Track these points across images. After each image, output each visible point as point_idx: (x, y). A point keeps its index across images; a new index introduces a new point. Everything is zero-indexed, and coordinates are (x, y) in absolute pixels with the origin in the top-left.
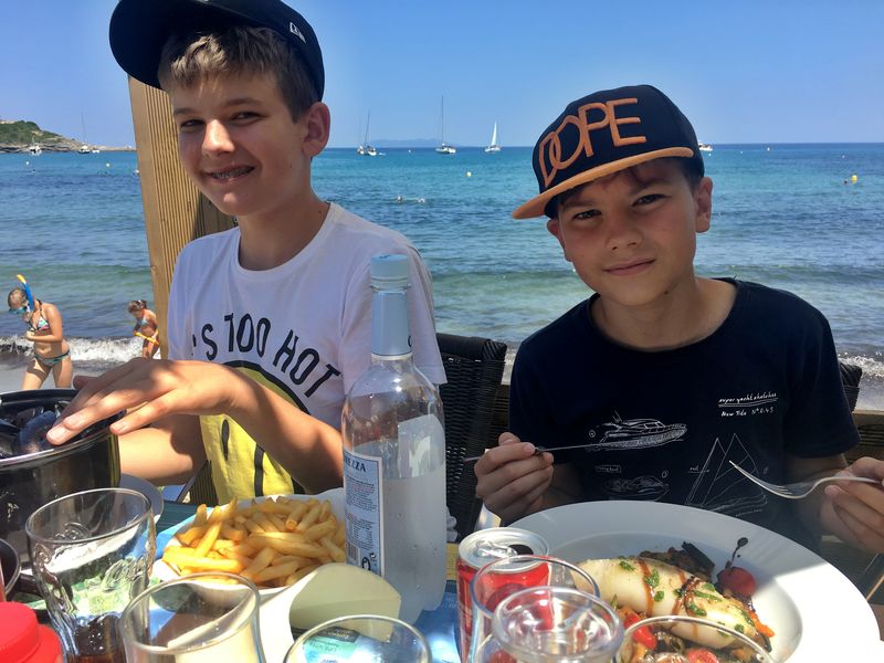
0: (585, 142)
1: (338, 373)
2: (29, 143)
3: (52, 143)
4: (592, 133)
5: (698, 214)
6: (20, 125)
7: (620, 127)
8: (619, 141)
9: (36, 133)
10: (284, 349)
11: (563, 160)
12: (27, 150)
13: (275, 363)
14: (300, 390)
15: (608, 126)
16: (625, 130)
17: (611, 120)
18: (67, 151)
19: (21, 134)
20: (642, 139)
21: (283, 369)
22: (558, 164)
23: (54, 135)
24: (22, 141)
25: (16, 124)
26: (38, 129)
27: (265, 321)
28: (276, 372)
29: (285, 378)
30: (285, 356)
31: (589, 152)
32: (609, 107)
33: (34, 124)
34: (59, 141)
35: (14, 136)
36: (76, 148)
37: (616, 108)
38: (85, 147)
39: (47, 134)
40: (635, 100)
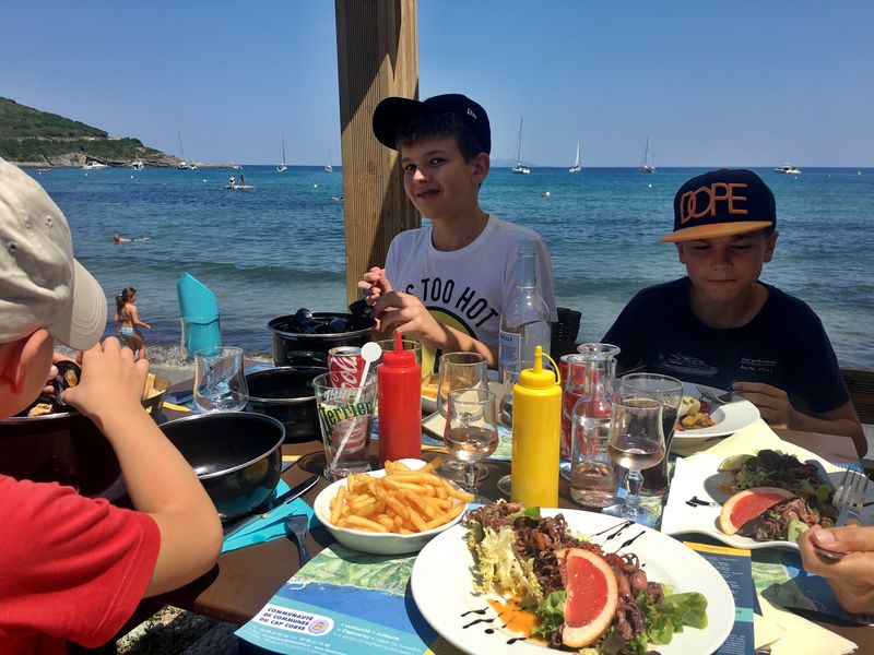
0: (712, 207)
1: (497, 314)
2: (133, 159)
3: (155, 160)
4: (717, 202)
5: (766, 252)
6: (126, 141)
7: (734, 201)
8: (732, 210)
9: (140, 149)
10: (463, 298)
11: (697, 212)
12: (131, 165)
13: (457, 306)
14: (472, 323)
15: (727, 200)
16: (737, 204)
17: (729, 196)
18: (168, 166)
19: (126, 150)
20: (745, 212)
21: (462, 310)
22: (692, 213)
23: (156, 151)
24: (127, 156)
25: (122, 140)
26: (142, 146)
27: (451, 282)
28: (457, 312)
29: (463, 316)
30: (463, 303)
31: (713, 214)
32: (729, 187)
33: (138, 141)
34: (160, 157)
35: (120, 152)
36: (175, 164)
37: (734, 188)
38: (184, 163)
39: (150, 151)
40: (745, 185)
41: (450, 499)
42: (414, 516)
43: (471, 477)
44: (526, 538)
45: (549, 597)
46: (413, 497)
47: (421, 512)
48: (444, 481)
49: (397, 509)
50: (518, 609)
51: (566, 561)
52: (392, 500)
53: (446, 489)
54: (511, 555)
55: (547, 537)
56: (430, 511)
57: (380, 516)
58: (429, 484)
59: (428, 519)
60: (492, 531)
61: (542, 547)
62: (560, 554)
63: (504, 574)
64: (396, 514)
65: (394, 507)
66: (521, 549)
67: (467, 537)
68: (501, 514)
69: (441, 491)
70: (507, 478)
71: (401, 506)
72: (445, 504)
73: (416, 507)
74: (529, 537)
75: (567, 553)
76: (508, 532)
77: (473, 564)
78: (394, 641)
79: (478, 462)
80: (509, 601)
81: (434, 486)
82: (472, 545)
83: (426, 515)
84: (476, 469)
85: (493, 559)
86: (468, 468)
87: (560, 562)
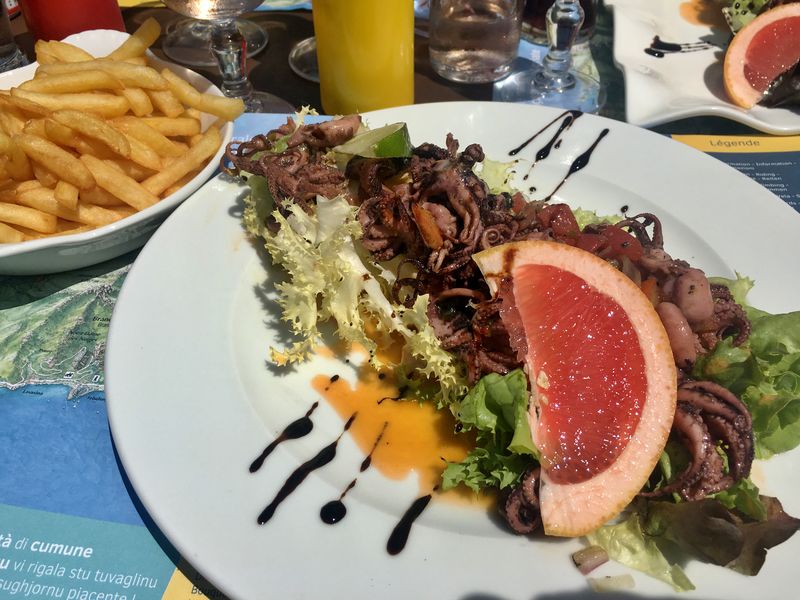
41: (193, 113)
42: (105, 173)
43: (230, 55)
44: (389, 220)
45: (481, 387)
46: (93, 127)
47: (124, 161)
48: (169, 77)
49: (56, 166)
50: (391, 392)
51: (509, 280)
52: (39, 146)
53: (176, 95)
54: (352, 265)
55: (441, 210)
56: (145, 156)
57: (22, 187)
58: (135, 87)
59: (143, 175)
60: (296, 209)
61: (434, 239)
62: (490, 261)
63: (345, 312)
64: (58, 178)
65: (47, 162)
66: (378, 244)
67: (238, 208)
68: (311, 149)
69: (166, 100)
70: (305, 45)
71: (66, 157)
72: (183, 127)
73: (105, 152)
74: (397, 217)
75: (510, 257)
76: (340, 210)
77: (260, 275)
78: (79, 562)
79: (239, 18)
80: (363, 372)
81: (146, 90)
82: (255, 231)
83: (138, 166)
84: (236, 37)
85: (309, 283)
86: (219, 38)
87: (494, 288)
